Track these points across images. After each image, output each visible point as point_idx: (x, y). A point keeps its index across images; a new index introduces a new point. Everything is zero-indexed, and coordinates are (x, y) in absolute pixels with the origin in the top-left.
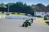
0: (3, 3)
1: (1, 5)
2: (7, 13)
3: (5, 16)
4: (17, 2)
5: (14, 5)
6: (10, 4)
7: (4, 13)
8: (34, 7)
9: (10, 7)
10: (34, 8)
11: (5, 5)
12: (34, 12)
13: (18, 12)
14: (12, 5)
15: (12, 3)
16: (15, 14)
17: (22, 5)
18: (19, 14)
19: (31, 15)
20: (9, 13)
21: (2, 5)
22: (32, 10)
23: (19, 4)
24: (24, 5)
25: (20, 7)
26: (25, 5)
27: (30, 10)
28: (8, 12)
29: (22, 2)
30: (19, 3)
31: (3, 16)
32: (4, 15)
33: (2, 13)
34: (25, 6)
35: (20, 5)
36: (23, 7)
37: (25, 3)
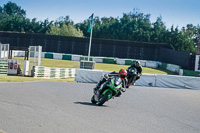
0: (67, 17)
1: (61, 25)
2: (82, 59)
3: (73, 71)
4: (127, 13)
5: (111, 27)
6: (98, 22)
7: (69, 58)
8: (194, 37)
9: (97, 34)
10: (195, 40)
11: (77, 26)
12: (195, 57)
13: (128, 54)
14: (105, 27)
15: (104, 20)
16: (115, 63)
17: (145, 29)
20: (91, 60)
21: (64, 25)
22: (185, 48)
23: (134, 22)
24: (153, 26)
25: (136, 36)
26: (158, 29)
27: (176, 48)
28: (89, 57)
30: (134, 16)
31: (67, 70)
32: (70, 68)
33: (64, 58)
34: (158, 33)
35: (139, 28)
36: (149, 34)
37: (159, 19)
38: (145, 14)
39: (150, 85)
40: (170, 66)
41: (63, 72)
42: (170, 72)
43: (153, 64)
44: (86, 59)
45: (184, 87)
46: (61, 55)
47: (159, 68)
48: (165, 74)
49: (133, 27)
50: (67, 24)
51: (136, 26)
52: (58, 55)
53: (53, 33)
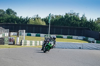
0: (37, 15)
1: (35, 19)
2: (45, 36)
4: (67, 13)
5: (59, 20)
6: (53, 18)
7: (39, 36)
9: (53, 23)
11: (42, 20)
13: (69, 33)
14: (56, 20)
15: (56, 16)
16: (62, 38)
17: (77, 20)
18: (71, 38)
19: (95, 41)
20: (50, 36)
21: (36, 19)
22: (97, 30)
23: (71, 17)
24: (80, 19)
25: (72, 24)
26: (83, 20)
27: (93, 30)
29: (77, 14)
31: (38, 42)
32: (40, 41)
33: (37, 36)
34: (83, 22)
35: (74, 20)
36: (79, 23)
37: (84, 16)
38: (77, 13)
39: (80, 48)
40: (90, 39)
41: (36, 43)
42: (90, 42)
43: (81, 38)
44: (48, 36)
45: (97, 49)
46: (35, 34)
47: (84, 40)
48: (87, 43)
49: (71, 19)
50: (38, 19)
51: (72, 19)
52: (33, 34)
53: (31, 23)
